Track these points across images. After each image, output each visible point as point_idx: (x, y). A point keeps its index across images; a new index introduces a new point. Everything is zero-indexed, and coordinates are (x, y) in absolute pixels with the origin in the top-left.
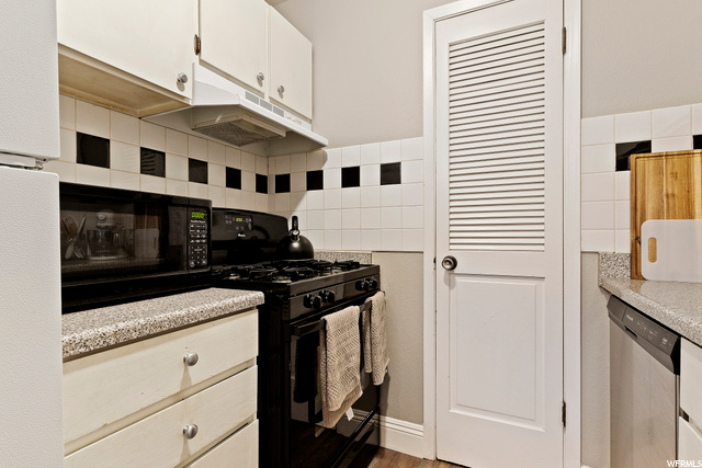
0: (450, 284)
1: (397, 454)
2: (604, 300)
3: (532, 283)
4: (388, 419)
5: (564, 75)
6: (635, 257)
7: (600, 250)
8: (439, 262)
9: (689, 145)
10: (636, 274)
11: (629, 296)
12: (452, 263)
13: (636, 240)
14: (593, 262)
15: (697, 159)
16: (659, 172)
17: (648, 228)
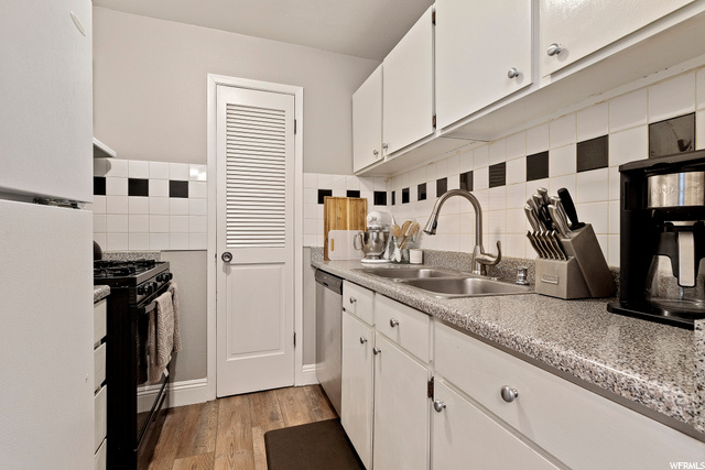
0: (227, 271)
1: (185, 409)
2: (313, 272)
3: (278, 266)
4: (175, 384)
5: (295, 146)
6: (326, 248)
7: (312, 245)
8: (219, 257)
9: (345, 196)
10: (326, 258)
11: (324, 267)
12: (228, 256)
13: (326, 240)
14: (308, 252)
15: (348, 202)
16: (335, 206)
17: (332, 233)
